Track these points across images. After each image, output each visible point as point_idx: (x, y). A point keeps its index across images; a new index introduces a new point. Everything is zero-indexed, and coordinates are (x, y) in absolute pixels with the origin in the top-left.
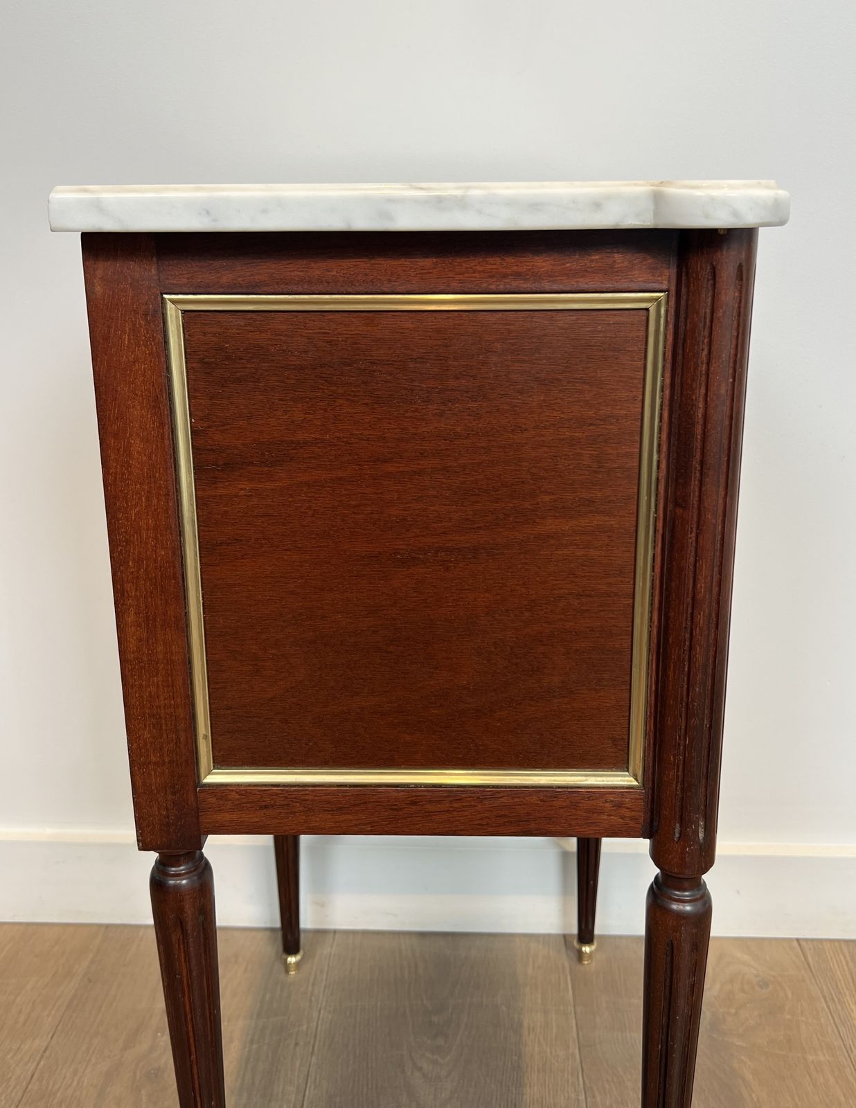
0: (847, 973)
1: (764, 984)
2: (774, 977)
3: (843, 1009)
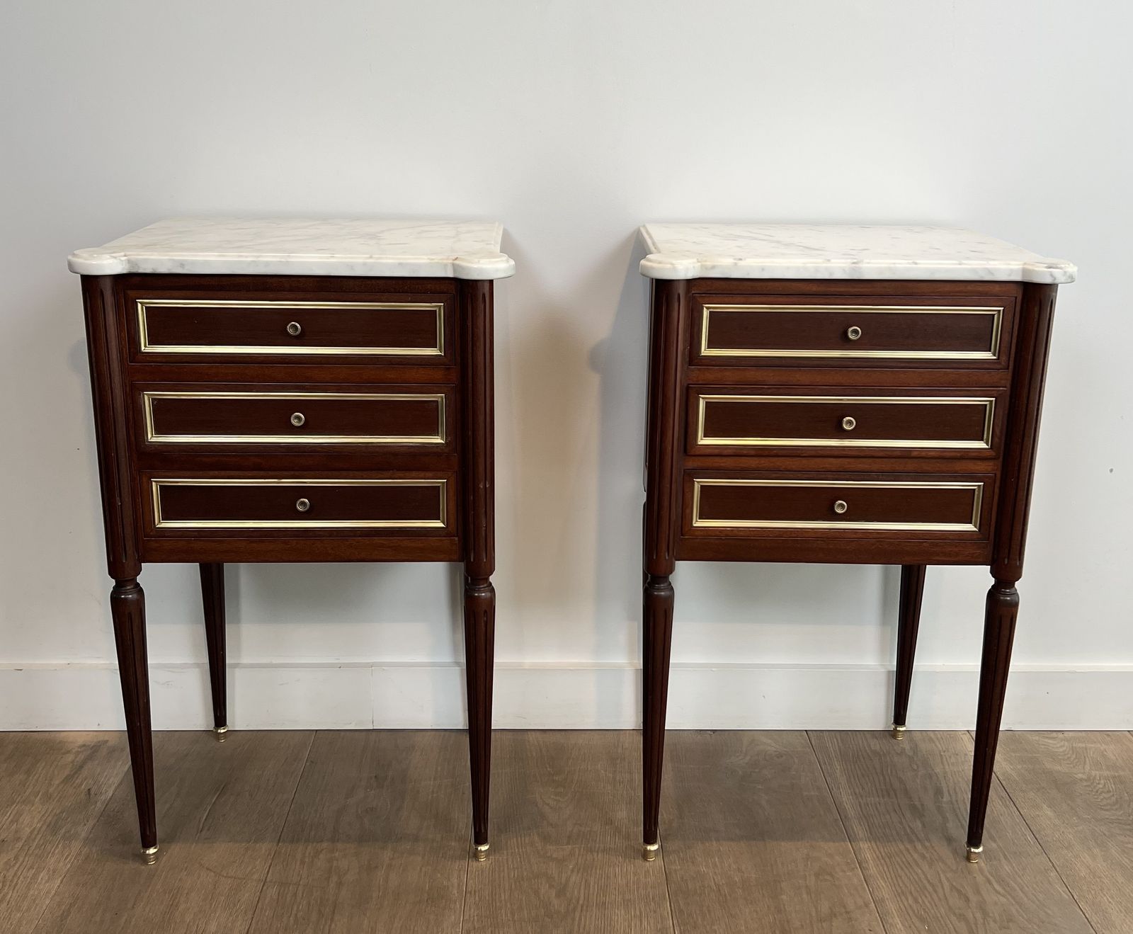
0: (837, 748)
1: (780, 756)
2: (787, 752)
3: (831, 768)
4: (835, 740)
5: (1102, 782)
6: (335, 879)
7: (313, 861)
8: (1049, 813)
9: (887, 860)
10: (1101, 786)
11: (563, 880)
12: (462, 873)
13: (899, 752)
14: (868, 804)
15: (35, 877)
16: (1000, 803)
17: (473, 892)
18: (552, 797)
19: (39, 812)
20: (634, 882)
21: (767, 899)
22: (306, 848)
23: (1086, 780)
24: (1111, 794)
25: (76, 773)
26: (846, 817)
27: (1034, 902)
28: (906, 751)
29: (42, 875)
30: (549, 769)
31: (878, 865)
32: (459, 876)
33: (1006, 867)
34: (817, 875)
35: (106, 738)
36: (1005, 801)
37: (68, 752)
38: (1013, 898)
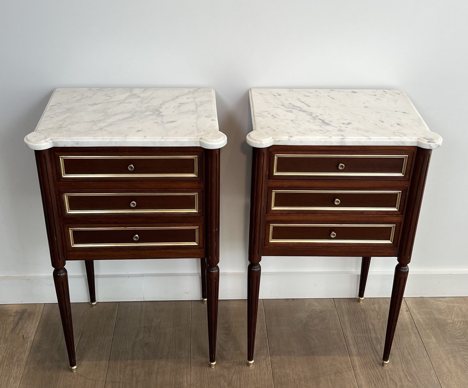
0: (346, 308)
1: (321, 312)
2: (325, 310)
3: (343, 318)
4: (346, 304)
5: (459, 324)
6: (135, 379)
7: (124, 370)
8: (434, 340)
9: (365, 366)
10: (458, 326)
11: (230, 377)
12: (188, 375)
13: (373, 309)
14: (358, 337)
15: (8, 380)
16: (414, 336)
17: (193, 385)
18: (224, 335)
19: (4, 348)
20: (259, 379)
21: (314, 386)
22: (121, 364)
23: (452, 323)
24: (462, 330)
25: (16, 327)
26: (348, 344)
27: (423, 385)
28: (376, 309)
29: (11, 379)
30: (222, 321)
31: (360, 368)
32: (187, 377)
33: (413, 368)
34: (335, 373)
35: (26, 308)
36: (416, 335)
37: (10, 316)
38: (415, 384)
